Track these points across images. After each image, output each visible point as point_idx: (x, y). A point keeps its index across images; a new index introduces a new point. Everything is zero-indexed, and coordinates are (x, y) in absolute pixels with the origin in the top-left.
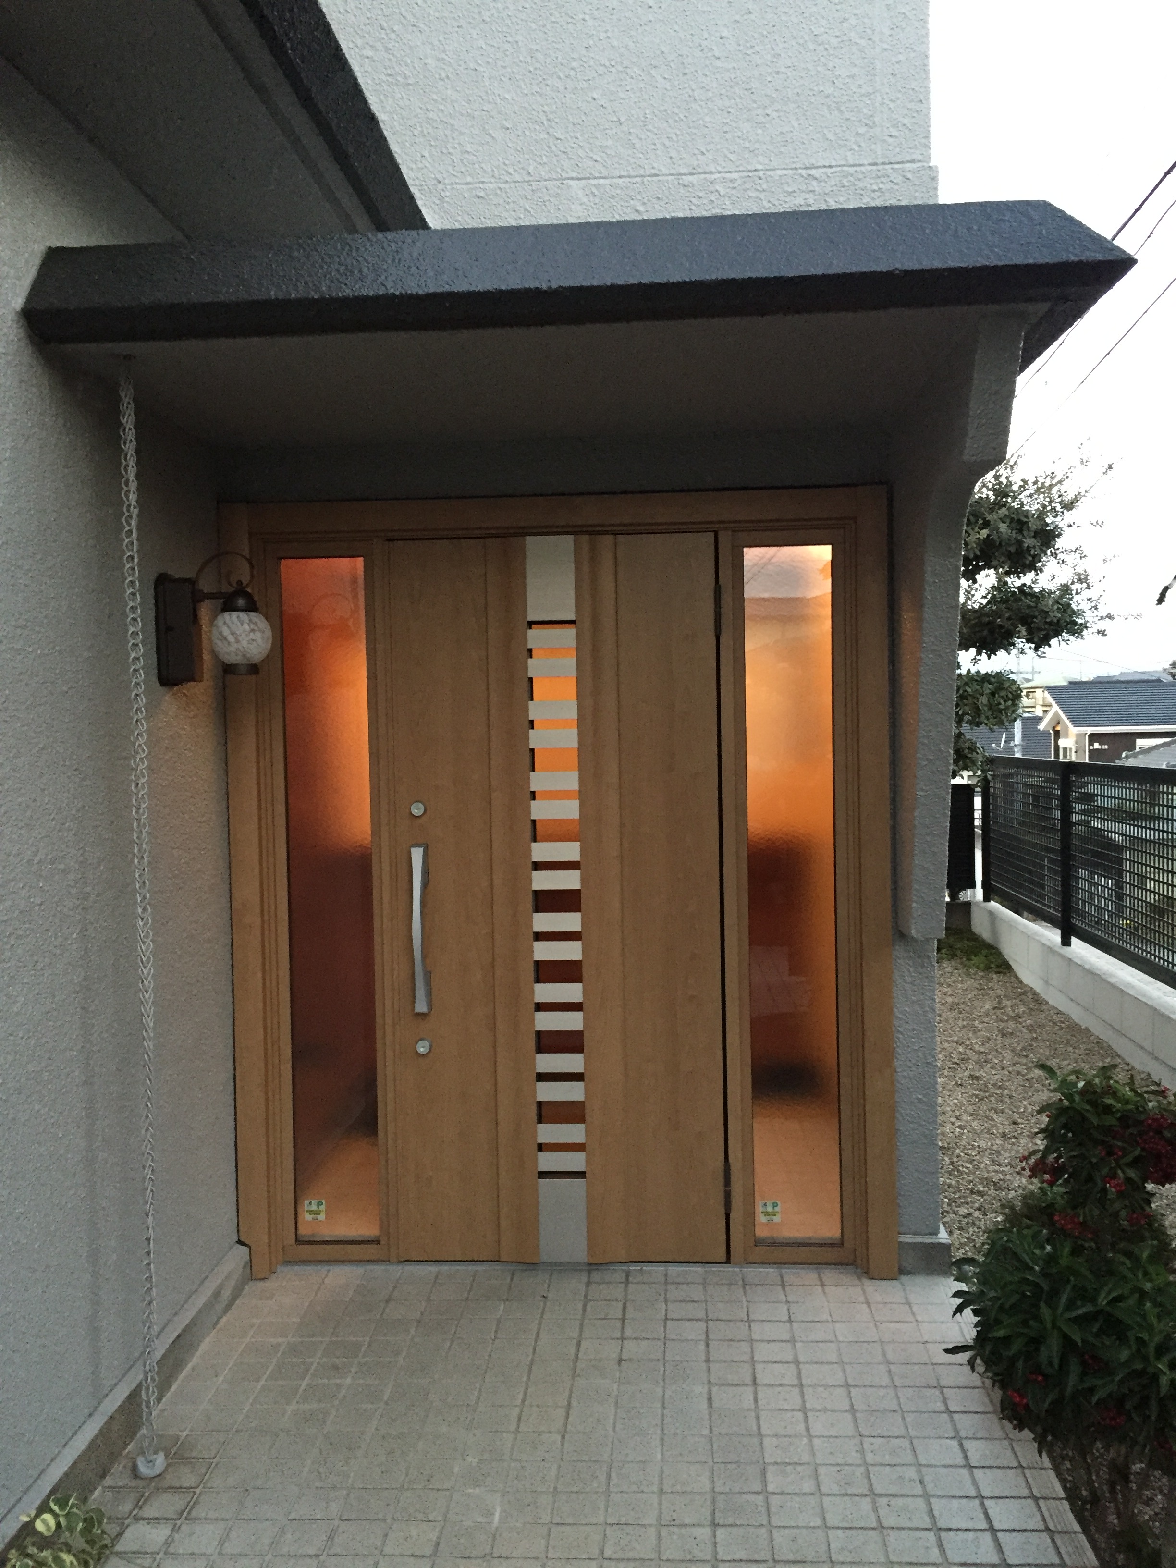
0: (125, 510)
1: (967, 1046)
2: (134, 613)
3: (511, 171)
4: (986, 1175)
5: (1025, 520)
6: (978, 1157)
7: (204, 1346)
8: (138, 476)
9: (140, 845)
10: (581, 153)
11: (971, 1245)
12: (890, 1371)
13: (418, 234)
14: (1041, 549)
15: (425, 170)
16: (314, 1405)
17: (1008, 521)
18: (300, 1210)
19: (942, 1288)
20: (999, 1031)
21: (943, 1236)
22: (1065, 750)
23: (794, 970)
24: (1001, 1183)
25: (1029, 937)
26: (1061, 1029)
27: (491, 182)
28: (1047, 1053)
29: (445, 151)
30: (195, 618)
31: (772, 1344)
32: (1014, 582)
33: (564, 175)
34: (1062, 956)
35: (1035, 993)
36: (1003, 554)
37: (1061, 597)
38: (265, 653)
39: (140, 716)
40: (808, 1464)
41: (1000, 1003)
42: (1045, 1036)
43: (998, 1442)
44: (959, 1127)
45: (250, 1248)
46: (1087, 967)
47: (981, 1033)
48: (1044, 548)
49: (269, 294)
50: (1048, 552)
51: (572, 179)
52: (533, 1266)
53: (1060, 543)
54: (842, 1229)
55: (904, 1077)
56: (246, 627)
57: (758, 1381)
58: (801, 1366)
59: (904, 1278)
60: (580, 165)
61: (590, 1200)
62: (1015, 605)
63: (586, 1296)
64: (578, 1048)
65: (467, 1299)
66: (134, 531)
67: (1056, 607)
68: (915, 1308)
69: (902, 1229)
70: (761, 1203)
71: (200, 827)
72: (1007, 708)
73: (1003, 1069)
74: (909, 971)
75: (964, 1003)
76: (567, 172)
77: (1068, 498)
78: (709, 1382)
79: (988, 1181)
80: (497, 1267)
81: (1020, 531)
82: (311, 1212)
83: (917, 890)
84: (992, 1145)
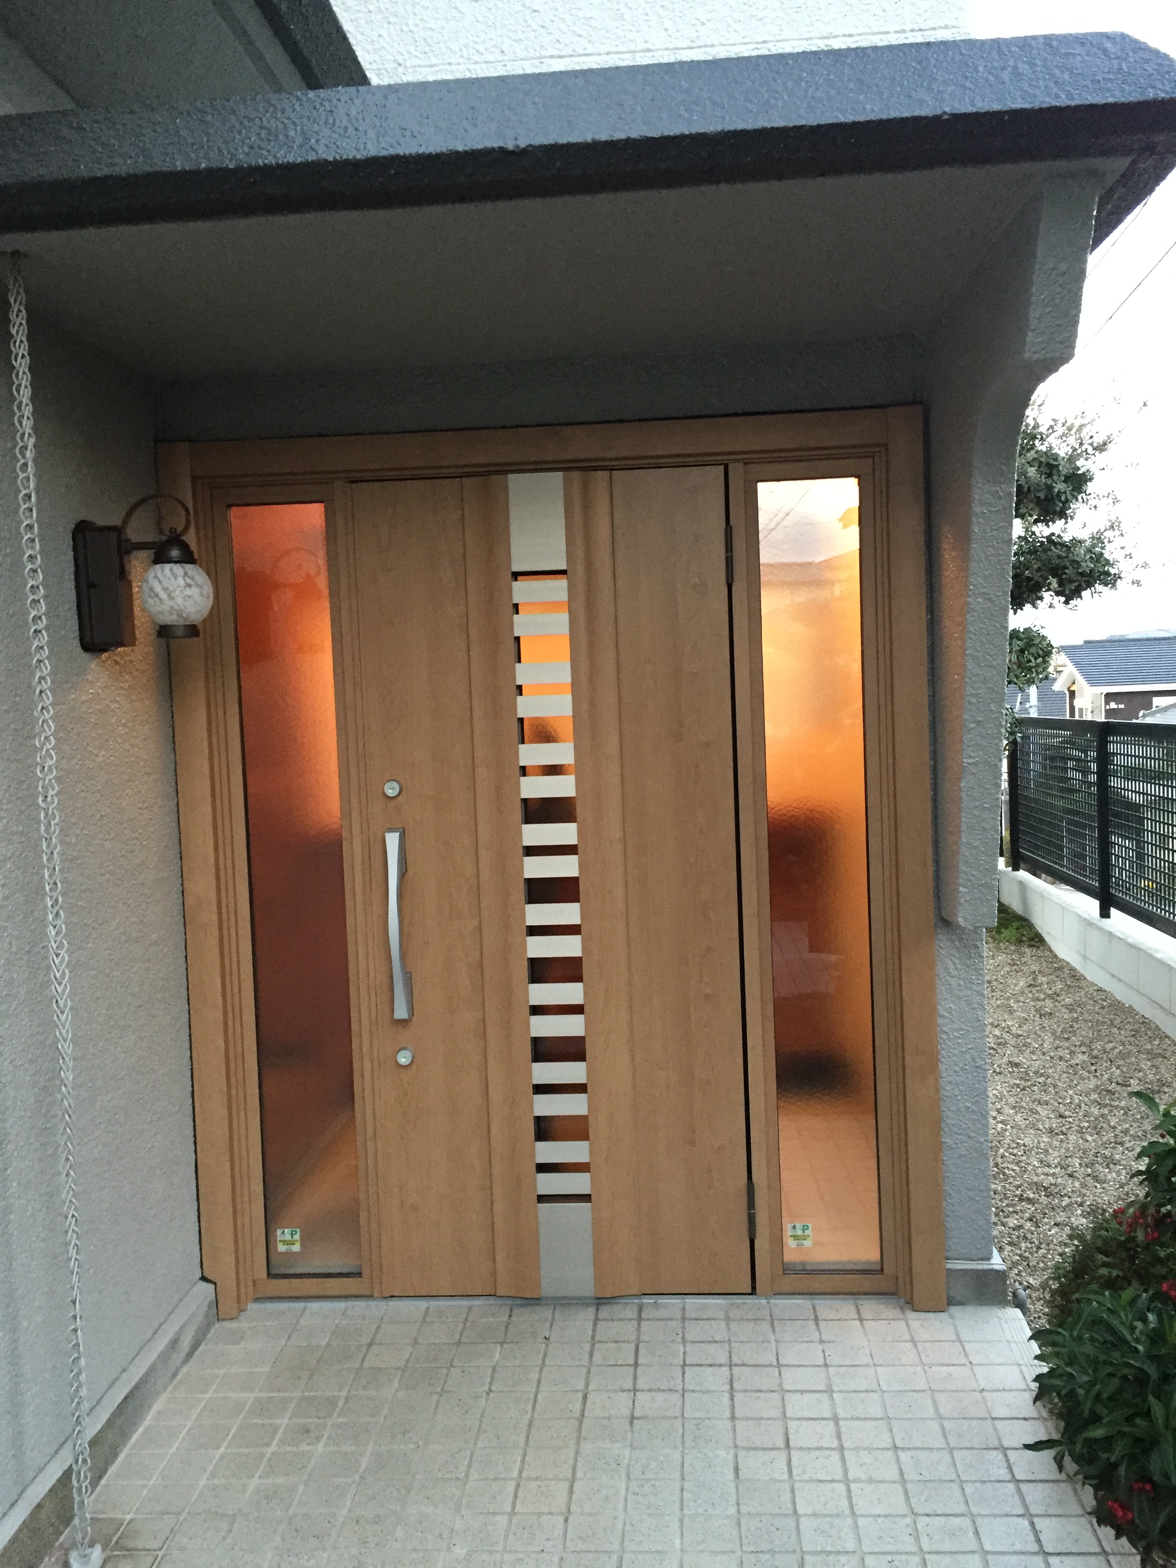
0: (18, 440)
1: (1004, 1028)
2: (32, 563)
3: (482, 50)
4: (1035, 1179)
5: (1056, 463)
6: (1024, 1158)
7: (158, 1406)
8: (33, 399)
9: (49, 840)
10: (563, 27)
11: (1025, 1263)
12: (943, 1429)
13: (358, 91)
14: (1072, 494)
15: (383, 52)
16: (280, 1480)
17: (1036, 464)
18: (272, 1240)
19: (996, 1319)
20: (1036, 1011)
21: (997, 1262)
22: (1081, 710)
23: (814, 947)
24: (1053, 1187)
25: (1064, 909)
26: (1103, 1008)
27: (459, 64)
28: (1091, 1035)
29: (405, 28)
30: (123, 574)
31: (807, 1396)
32: (1042, 531)
33: (544, 53)
34: (1101, 929)
35: (1073, 969)
36: (1031, 501)
37: (1094, 546)
38: (206, 611)
39: (45, 686)
40: (854, 1552)
41: (1034, 979)
42: (1086, 1015)
43: (1075, 1519)
44: (1002, 1122)
45: (215, 1284)
46: (1130, 940)
47: (1018, 1013)
48: (1076, 494)
49: (174, 164)
50: (1079, 497)
51: (552, 57)
52: (534, 1301)
53: (1090, 487)
54: (882, 1254)
55: (950, 1083)
56: (181, 581)
57: (791, 1443)
58: (841, 1423)
59: (953, 1309)
60: (561, 41)
61: (596, 1224)
62: (1044, 557)
63: (593, 1337)
64: (580, 1056)
65: (459, 1343)
66: (30, 464)
67: (1088, 557)
68: (968, 1347)
69: (950, 1254)
70: (790, 1226)
71: (141, 814)
72: (1037, 665)
73: (1044, 1054)
74: (954, 964)
75: (996, 980)
76: (546, 49)
77: (1098, 440)
78: (736, 1446)
79: (1037, 1186)
80: (491, 1301)
81: (1050, 475)
82: (284, 1242)
83: (966, 873)
84: (1039, 1143)
